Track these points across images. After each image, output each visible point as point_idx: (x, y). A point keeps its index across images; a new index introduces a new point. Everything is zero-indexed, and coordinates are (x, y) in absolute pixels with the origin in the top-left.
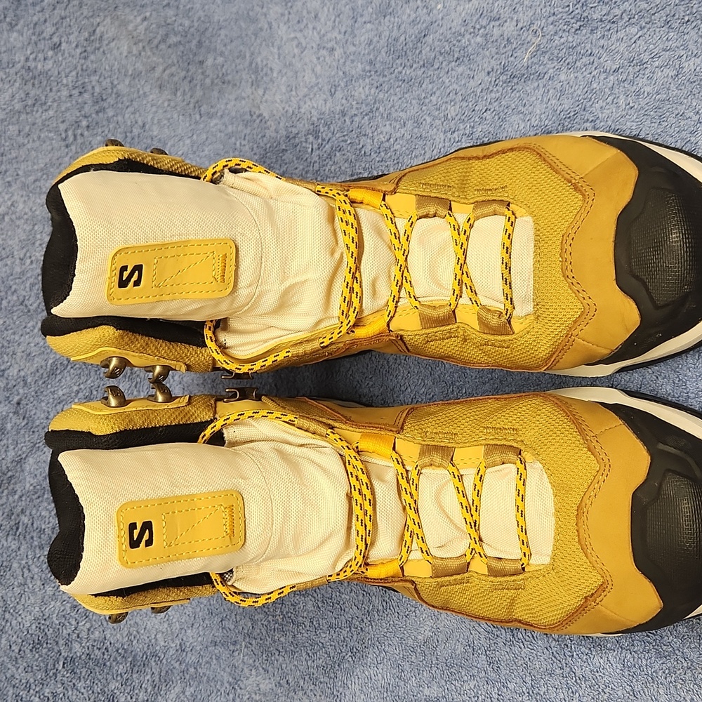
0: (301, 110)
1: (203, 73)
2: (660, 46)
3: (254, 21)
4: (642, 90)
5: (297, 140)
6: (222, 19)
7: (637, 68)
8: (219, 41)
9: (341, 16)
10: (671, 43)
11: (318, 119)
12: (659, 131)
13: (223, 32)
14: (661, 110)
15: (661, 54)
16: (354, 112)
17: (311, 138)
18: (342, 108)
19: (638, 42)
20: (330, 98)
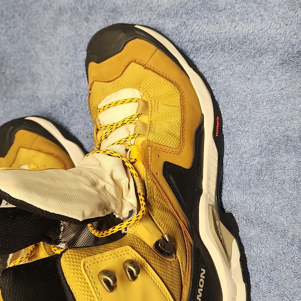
0: (56, 93)
1: (5, 78)
2: (222, 60)
3: (28, 52)
4: (217, 82)
5: (56, 108)
6: (11, 51)
7: (213, 71)
8: (11, 62)
9: (69, 48)
10: (226, 58)
11: (66, 98)
12: (227, 101)
13: (12, 58)
14: (227, 91)
15: (223, 64)
16: (82, 94)
17: (64, 107)
18: (76, 92)
19: (212, 59)
20: (70, 87)
